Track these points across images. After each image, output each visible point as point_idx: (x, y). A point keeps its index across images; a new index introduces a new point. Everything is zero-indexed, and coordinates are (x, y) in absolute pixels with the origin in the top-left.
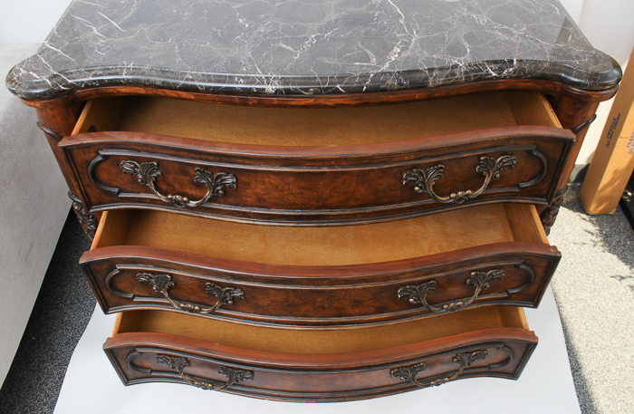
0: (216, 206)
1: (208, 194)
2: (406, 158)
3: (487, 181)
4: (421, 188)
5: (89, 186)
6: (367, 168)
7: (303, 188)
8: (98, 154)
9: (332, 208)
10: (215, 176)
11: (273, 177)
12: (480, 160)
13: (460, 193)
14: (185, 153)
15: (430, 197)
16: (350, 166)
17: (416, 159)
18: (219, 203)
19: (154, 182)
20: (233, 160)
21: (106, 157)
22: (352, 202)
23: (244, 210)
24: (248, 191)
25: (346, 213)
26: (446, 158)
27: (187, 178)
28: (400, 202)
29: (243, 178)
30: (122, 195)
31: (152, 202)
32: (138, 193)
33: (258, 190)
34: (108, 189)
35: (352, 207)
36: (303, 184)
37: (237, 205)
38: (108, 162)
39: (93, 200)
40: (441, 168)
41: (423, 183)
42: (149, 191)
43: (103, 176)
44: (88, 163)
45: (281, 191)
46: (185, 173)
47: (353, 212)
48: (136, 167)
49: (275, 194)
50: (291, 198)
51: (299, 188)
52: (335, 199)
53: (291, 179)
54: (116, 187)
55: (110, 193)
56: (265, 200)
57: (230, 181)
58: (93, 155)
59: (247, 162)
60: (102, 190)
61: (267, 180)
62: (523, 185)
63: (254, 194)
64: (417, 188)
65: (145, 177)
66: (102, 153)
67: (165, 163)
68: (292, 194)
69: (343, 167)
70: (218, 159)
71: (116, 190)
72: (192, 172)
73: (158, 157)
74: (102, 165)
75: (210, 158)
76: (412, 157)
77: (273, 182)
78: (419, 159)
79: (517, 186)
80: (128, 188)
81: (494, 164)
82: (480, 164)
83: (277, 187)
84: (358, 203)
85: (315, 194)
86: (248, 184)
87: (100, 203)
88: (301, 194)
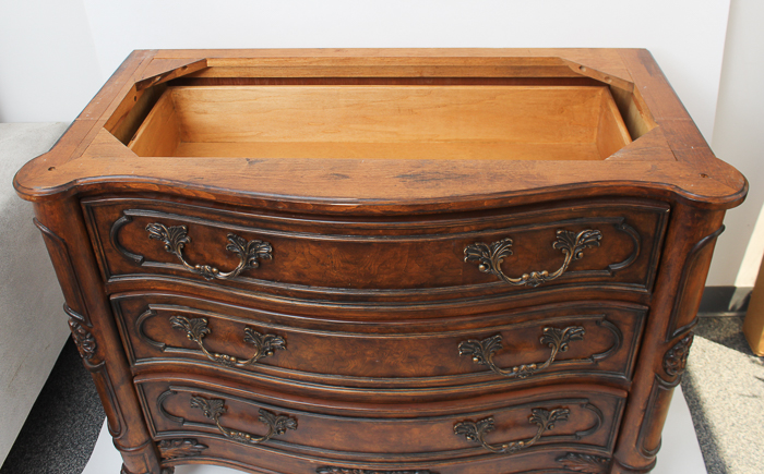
0: (249, 281)
1: (241, 266)
2: (466, 229)
3: (568, 259)
4: (486, 266)
5: (110, 251)
6: (420, 240)
7: (348, 262)
8: (122, 214)
9: (382, 287)
10: (249, 244)
11: (313, 247)
12: (556, 234)
13: (534, 274)
14: (217, 217)
15: (498, 279)
16: (400, 236)
17: (478, 231)
18: (253, 277)
19: (182, 250)
20: (269, 226)
21: (131, 218)
22: (405, 281)
23: (281, 286)
24: (286, 264)
25: (398, 294)
26: (513, 230)
27: (218, 246)
28: (464, 284)
29: (280, 248)
30: (146, 264)
31: (180, 274)
32: (164, 262)
33: (297, 263)
34: (131, 255)
35: (406, 287)
36: (347, 257)
37: (273, 280)
38: (133, 224)
39: (114, 269)
40: (509, 242)
41: (489, 262)
42: (175, 260)
43: (127, 240)
44: (112, 224)
45: (323, 264)
46: (216, 240)
47: (407, 294)
48: (163, 230)
49: (316, 268)
50: (335, 274)
51: (344, 261)
52: (386, 277)
53: (334, 250)
54: (140, 254)
55: (132, 262)
56: (304, 275)
57: (265, 250)
58: (117, 215)
59: (285, 228)
60: (124, 256)
61: (306, 250)
62: (616, 267)
63: (292, 267)
64: (481, 266)
65: (172, 243)
66: (127, 213)
67: (195, 227)
68: (335, 268)
69: (393, 237)
70: (252, 223)
71: (140, 258)
72: (224, 239)
73: (187, 220)
74: (126, 228)
75: (244, 222)
76: (473, 228)
77: (313, 253)
78: (482, 230)
79: (608, 268)
80: (153, 256)
81: (575, 240)
82: (557, 240)
83: (318, 260)
84: (412, 283)
85: (362, 269)
86: (285, 255)
87: (121, 273)
88: (345, 268)
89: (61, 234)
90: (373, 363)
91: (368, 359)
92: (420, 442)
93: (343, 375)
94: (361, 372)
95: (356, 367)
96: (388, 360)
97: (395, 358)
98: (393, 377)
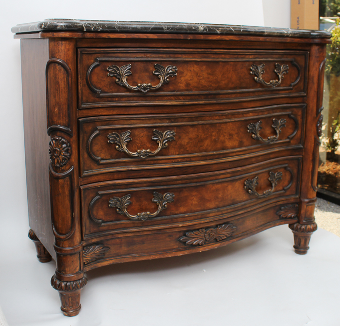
7: (210, 74)
8: (96, 60)
10: (166, 68)
11: (196, 66)
12: (275, 65)
13: (274, 80)
18: (164, 91)
19: (127, 79)
20: (176, 56)
21: (101, 62)
22: (230, 85)
24: (182, 78)
27: (147, 74)
29: (180, 69)
30: (102, 95)
31: (120, 99)
33: (187, 77)
34: (95, 89)
35: (231, 88)
36: (209, 71)
37: (174, 91)
38: (99, 68)
39: (84, 99)
41: (259, 74)
43: (94, 78)
45: (199, 77)
46: (146, 70)
48: (118, 69)
49: (196, 79)
50: (203, 82)
51: (208, 74)
52: (224, 82)
53: (204, 67)
54: (100, 89)
56: (190, 85)
57: (174, 70)
58: (92, 61)
60: (91, 90)
61: (193, 68)
65: (122, 76)
68: (204, 78)
71: (99, 91)
74: (96, 70)
75: (164, 56)
77: (195, 70)
79: (290, 85)
80: (106, 89)
83: (197, 74)
84: (233, 86)
85: (215, 78)
86: (182, 73)
87: (87, 102)
88: (208, 78)
89: (70, 65)
90: (215, 141)
91: (213, 138)
92: (231, 197)
93: (201, 152)
94: (210, 148)
95: (207, 145)
96: (222, 138)
97: (224, 136)
98: (223, 149)
